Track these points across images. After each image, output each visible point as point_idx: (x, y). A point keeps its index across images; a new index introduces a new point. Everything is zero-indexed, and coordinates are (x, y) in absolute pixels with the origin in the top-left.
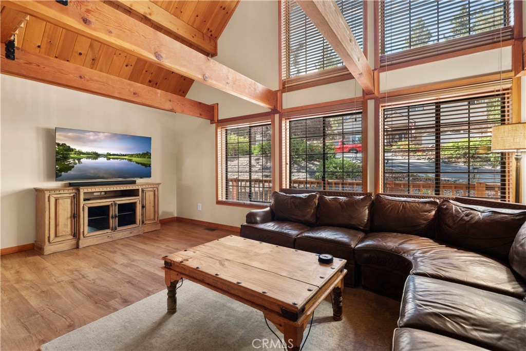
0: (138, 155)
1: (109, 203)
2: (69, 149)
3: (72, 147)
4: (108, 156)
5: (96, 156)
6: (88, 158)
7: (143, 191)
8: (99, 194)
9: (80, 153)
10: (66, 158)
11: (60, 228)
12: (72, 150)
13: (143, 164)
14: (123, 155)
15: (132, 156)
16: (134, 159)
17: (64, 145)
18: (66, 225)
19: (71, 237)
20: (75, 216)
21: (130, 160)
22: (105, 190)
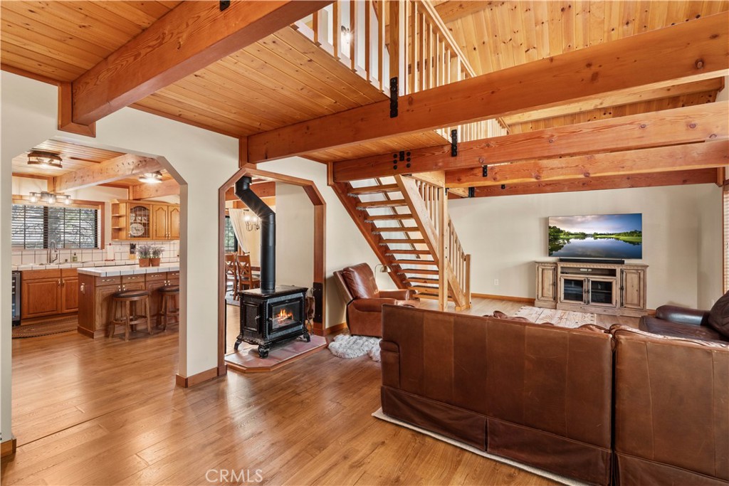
0: (625, 234)
1: (583, 279)
2: (559, 231)
3: (561, 229)
4: (595, 236)
5: (584, 236)
6: (576, 238)
7: (622, 272)
8: (586, 270)
9: (569, 234)
10: (556, 239)
11: (545, 290)
12: (562, 232)
13: (630, 242)
14: (610, 234)
15: (619, 234)
16: (621, 238)
17: (554, 227)
18: (549, 290)
19: (552, 300)
20: (555, 284)
21: (618, 239)
22: (592, 267)
